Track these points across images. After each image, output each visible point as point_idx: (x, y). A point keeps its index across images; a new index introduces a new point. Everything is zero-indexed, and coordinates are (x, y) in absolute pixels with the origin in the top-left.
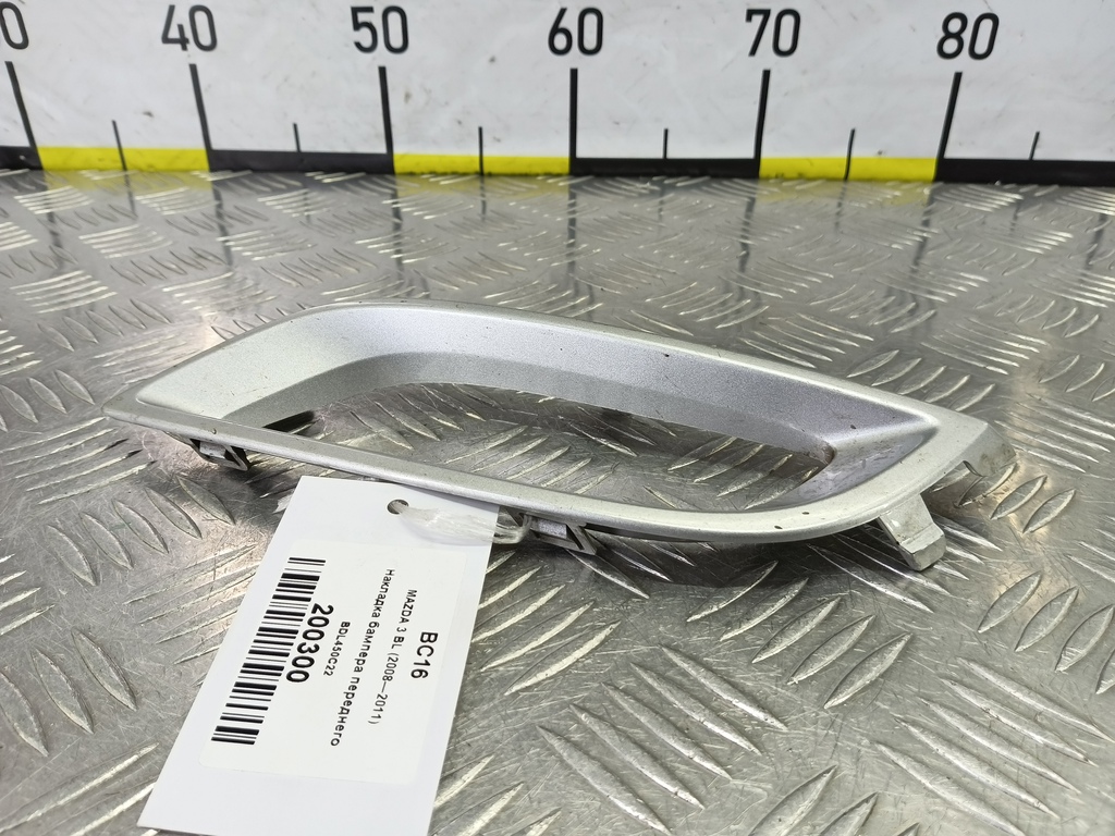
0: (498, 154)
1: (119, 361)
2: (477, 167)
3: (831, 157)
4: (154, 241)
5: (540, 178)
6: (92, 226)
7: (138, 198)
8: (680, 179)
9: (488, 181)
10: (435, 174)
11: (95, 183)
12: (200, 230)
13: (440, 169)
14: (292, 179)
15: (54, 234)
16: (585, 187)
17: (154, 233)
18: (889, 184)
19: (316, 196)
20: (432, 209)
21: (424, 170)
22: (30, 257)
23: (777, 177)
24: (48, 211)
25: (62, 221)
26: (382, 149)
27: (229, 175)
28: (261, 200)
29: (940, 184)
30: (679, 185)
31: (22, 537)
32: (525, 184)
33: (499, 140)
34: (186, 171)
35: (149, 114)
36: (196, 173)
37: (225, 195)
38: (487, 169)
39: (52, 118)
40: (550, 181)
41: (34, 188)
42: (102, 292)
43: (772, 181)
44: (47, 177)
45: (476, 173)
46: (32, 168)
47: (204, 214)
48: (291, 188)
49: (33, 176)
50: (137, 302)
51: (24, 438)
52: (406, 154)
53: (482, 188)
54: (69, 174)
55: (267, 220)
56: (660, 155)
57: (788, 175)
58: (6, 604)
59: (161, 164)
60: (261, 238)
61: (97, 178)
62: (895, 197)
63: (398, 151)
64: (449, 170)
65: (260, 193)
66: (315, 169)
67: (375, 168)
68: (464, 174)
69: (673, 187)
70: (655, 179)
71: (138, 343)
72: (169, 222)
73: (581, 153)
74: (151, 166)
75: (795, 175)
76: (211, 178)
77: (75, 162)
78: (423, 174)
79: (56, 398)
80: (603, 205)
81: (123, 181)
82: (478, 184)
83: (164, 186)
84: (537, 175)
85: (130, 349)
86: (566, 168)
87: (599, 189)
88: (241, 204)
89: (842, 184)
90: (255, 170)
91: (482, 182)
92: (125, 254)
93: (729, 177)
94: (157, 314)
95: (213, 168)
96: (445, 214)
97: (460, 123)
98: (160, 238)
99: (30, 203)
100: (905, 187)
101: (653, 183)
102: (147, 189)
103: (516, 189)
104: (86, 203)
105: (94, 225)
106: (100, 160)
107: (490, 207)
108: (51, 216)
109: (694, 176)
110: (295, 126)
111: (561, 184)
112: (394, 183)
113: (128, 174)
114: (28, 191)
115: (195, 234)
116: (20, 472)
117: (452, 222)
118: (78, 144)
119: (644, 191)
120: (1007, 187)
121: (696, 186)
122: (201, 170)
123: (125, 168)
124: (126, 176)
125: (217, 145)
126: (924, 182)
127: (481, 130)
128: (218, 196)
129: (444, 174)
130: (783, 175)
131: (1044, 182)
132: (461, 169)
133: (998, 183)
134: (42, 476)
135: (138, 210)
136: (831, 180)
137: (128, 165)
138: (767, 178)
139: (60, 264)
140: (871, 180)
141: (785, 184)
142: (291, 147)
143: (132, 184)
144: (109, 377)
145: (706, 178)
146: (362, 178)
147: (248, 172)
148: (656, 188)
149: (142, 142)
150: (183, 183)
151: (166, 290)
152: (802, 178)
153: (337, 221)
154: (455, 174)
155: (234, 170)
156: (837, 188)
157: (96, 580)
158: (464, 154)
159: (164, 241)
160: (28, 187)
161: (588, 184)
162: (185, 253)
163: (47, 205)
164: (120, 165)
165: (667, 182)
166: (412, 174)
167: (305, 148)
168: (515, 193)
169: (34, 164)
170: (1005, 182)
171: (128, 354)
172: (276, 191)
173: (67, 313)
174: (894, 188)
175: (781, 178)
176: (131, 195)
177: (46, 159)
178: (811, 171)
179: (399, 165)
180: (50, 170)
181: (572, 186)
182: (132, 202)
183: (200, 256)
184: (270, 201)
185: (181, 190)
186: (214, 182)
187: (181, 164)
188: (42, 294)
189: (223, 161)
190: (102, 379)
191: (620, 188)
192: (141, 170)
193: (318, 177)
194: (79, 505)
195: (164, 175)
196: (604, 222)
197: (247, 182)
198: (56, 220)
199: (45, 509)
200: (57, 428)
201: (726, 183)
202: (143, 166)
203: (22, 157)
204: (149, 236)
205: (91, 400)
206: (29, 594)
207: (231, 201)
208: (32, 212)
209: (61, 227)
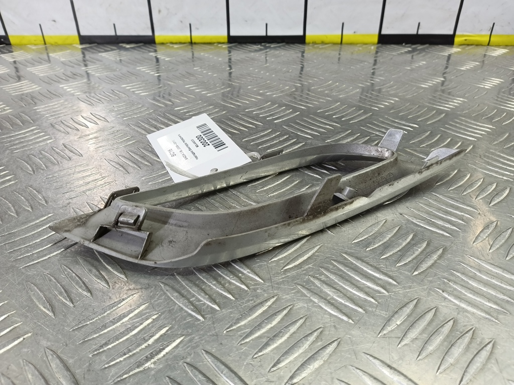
0: (197, 35)
1: (42, 110)
2: (189, 40)
3: (335, 35)
4: (57, 70)
5: (215, 44)
6: (32, 65)
7: (50, 55)
8: (273, 44)
9: (194, 46)
10: (172, 43)
11: (33, 50)
12: (75, 66)
13: (174, 41)
14: (113, 46)
15: (16, 68)
16: (233, 48)
17: (57, 67)
18: (358, 45)
19: (123, 53)
20: (168, 56)
21: (168, 42)
22: (7, 76)
23: (313, 43)
24: (14, 60)
25: (20, 63)
26: (150, 33)
27: (88, 46)
28: (100, 54)
29: (380, 45)
30: (272, 46)
31: (7, 162)
32: (209, 47)
33: (198, 29)
34: (71, 45)
35: (54, 21)
36: (74, 45)
37: (86, 53)
38: (193, 41)
39: (14, 23)
40: (220, 45)
41: (8, 52)
42: (35, 88)
43: (311, 45)
44: (13, 47)
45: (189, 43)
46: (7, 44)
47: (77, 60)
48: (112, 50)
49: (7, 47)
50: (49, 90)
51: (7, 134)
52: (159, 36)
53: (192, 49)
54: (22, 46)
55: (101, 61)
56: (264, 34)
57: (317, 42)
58: (3, 180)
59: (60, 42)
60: (99, 68)
61: (34, 48)
62: (359, 50)
63: (156, 34)
64: (178, 42)
65: (100, 52)
66: (123, 42)
67: (148, 41)
68: (184, 43)
69: (269, 47)
70: (263, 44)
71: (49, 103)
72: (63, 63)
73: (232, 34)
74: (56, 43)
75: (320, 42)
76: (81, 47)
77: (24, 42)
78: (167, 43)
79: (19, 121)
80: (240, 54)
81: (45, 49)
82: (190, 47)
83: (61, 50)
84: (214, 43)
85: (46, 105)
86: (226, 40)
87: (239, 48)
88: (92, 56)
89: (340, 46)
90: (98, 44)
91: (192, 46)
92: (45, 74)
93: (293, 43)
94: (57, 94)
95: (81, 43)
96: (174, 58)
97: (181, 22)
98: (59, 69)
99: (7, 57)
100: (364, 46)
101: (261, 46)
102: (55, 51)
103: (204, 48)
104: (29, 57)
105: (33, 65)
106: (35, 40)
107: (195, 55)
108: (15, 62)
109: (279, 43)
110: (114, 25)
111: (224, 46)
112: (155, 47)
113: (47, 46)
114: (5, 53)
115: (73, 67)
116: (7, 143)
117: (176, 61)
118: (26, 34)
119: (257, 49)
120: (407, 45)
121: (279, 47)
122: (77, 44)
123: (45, 44)
124: (46, 47)
125: (83, 33)
126: (373, 44)
127: (190, 25)
128: (83, 53)
129: (176, 43)
130: (315, 42)
131: (423, 43)
132: (183, 41)
133: (404, 44)
134: (14, 145)
135: (51, 59)
136: (335, 44)
137: (47, 43)
138: (309, 43)
139: (19, 78)
140: (351, 44)
141: (316, 46)
142: (113, 34)
143: (48, 50)
144: (39, 114)
145: (284, 44)
146: (142, 45)
147: (96, 44)
148: (262, 47)
149: (51, 33)
150: (69, 49)
151: (61, 86)
152: (323, 43)
153: (130, 61)
154: (181, 43)
155: (90, 43)
156: (338, 47)
157: (34, 173)
158: (185, 35)
159: (61, 69)
160: (5, 51)
161: (235, 46)
162: (69, 73)
163: (13, 58)
164: (43, 42)
165: (267, 45)
166: (163, 44)
167: (118, 34)
168: (204, 50)
169: (7, 42)
170: (406, 44)
171: (46, 107)
172: (106, 51)
173: (23, 94)
174: (360, 47)
175: (314, 43)
176: (48, 54)
177: (12, 40)
178: (327, 40)
179: (157, 40)
180: (15, 45)
181: (229, 47)
182: (48, 56)
183: (74, 74)
184: (104, 54)
185: (68, 51)
186: (82, 49)
187: (68, 42)
188: (13, 88)
189: (85, 40)
190: (36, 115)
191: (247, 48)
192: (52, 45)
193: (124, 45)
194: (28, 153)
195: (61, 46)
196: (238, 60)
197: (95, 48)
198: (17, 63)
199: (16, 154)
200: (20, 130)
201: (292, 45)
202: (53, 43)
203: (2, 40)
204: (55, 68)
205: (32, 122)
206: (10, 177)
207: (89, 56)
208: (7, 60)
209: (19, 65)
